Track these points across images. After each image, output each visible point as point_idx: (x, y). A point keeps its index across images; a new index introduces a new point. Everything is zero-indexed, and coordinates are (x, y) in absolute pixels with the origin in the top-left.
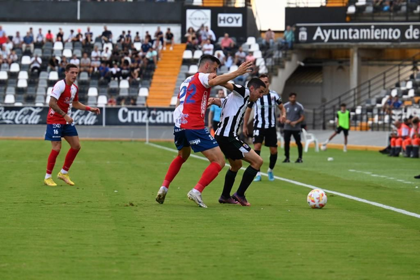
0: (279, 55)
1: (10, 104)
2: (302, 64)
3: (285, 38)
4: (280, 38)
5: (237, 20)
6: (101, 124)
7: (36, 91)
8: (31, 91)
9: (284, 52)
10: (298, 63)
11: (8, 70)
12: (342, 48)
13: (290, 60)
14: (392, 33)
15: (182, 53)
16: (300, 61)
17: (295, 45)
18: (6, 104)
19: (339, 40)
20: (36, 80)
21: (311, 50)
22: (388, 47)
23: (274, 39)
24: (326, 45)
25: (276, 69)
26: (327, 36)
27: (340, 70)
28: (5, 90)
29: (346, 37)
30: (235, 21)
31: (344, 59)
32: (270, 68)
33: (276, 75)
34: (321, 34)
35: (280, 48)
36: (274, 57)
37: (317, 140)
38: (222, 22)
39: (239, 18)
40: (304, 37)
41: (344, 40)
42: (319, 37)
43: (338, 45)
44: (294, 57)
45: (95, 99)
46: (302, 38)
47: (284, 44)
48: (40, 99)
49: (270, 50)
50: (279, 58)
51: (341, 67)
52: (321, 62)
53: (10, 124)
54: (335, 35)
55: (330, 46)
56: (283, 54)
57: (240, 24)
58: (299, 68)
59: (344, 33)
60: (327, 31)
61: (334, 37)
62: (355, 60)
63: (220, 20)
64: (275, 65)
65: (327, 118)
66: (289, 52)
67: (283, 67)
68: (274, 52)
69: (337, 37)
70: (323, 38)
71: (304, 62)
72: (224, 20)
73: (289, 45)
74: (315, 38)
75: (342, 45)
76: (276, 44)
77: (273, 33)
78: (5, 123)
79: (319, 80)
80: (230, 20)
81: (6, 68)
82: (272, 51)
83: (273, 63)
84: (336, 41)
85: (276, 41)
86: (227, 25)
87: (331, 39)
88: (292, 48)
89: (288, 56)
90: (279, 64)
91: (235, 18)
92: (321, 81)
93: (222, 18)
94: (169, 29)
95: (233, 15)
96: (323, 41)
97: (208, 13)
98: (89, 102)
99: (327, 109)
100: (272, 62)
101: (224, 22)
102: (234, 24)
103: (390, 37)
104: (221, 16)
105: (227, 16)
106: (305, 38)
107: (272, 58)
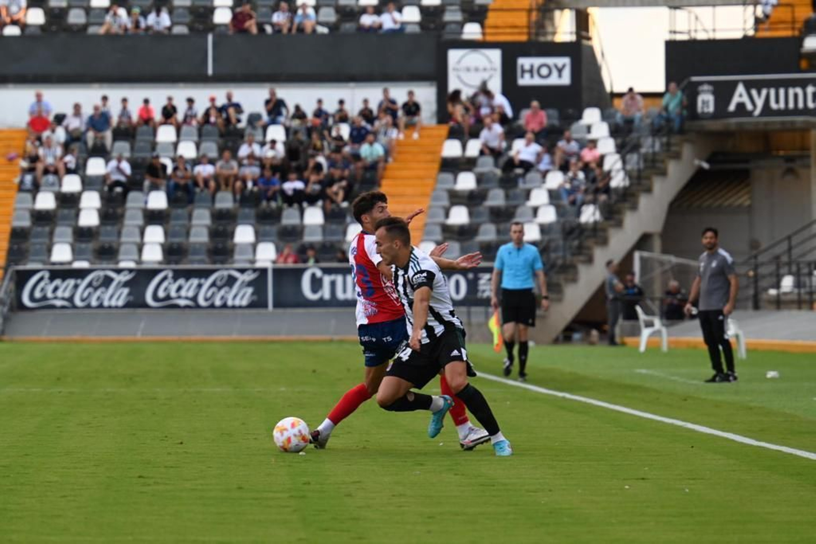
0: (653, 146)
1: (61, 264)
2: (706, 166)
3: (666, 108)
4: (655, 107)
5: (560, 71)
6: (265, 306)
7: (119, 234)
8: (108, 234)
9: (665, 140)
10: (697, 162)
11: (56, 188)
12: (791, 129)
13: (677, 156)
15: (441, 145)
16: (701, 159)
17: (688, 124)
18: (54, 264)
19: (786, 112)
20: (119, 211)
21: (726, 134)
23: (643, 112)
24: (757, 123)
25: (649, 178)
26: (760, 103)
27: (789, 178)
28: (51, 234)
29: (801, 105)
30: (555, 73)
31: (797, 153)
32: (635, 174)
33: (649, 190)
34: (745, 99)
35: (656, 131)
36: (643, 150)
37: (740, 333)
38: (527, 75)
39: (564, 66)
40: (708, 107)
41: (796, 112)
42: (741, 106)
43: (783, 123)
44: (687, 150)
45: (250, 250)
46: (703, 108)
47: (663, 122)
48: (127, 253)
49: (634, 135)
50: (654, 154)
51: (790, 171)
52: (747, 161)
53: (63, 307)
54: (777, 101)
55: (766, 124)
56: (662, 145)
57: (566, 79)
58: (700, 172)
59: (796, 96)
60: (759, 93)
61: (773, 105)
63: (523, 71)
64: (646, 168)
65: (763, 283)
66: (675, 139)
67: (663, 173)
68: (642, 140)
69: (782, 105)
70: (749, 107)
71: (708, 161)
72: (531, 71)
73: (676, 125)
74: (732, 107)
75: (792, 123)
76: (648, 121)
77: (639, 98)
78: (53, 307)
79: (743, 200)
80: (544, 71)
81: (53, 184)
82: (639, 138)
83: (642, 165)
84: (779, 113)
85: (648, 116)
86: (537, 81)
87: (767, 110)
88: (682, 131)
89: (674, 149)
90: (653, 167)
91: (556, 66)
92: (748, 203)
93: (527, 67)
94: (411, 94)
95: (550, 61)
96: (750, 114)
97: (495, 55)
98: (237, 257)
99: (762, 264)
100: (638, 163)
101: (532, 76)
102: (554, 80)
104: (524, 62)
105: (537, 61)
106: (711, 109)
107: (639, 154)
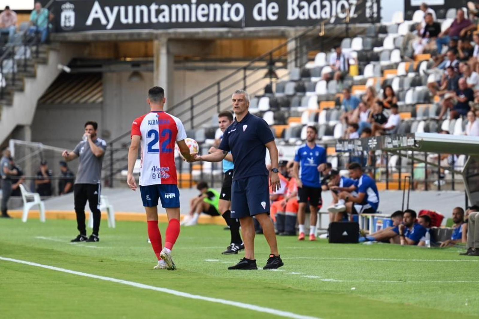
0: (25, 54)
2: (67, 70)
3: (35, 23)
4: (26, 21)
9: (34, 48)
10: (60, 67)
12: (139, 39)
13: (44, 62)
14: (229, 9)
16: (63, 64)
17: (53, 36)
19: (134, 26)
21: (85, 44)
22: (222, 36)
23: (17, 26)
24: (110, 35)
25: (21, 80)
26: (112, 18)
27: (135, 79)
29: (146, 20)
31: (141, 59)
32: (10, 76)
33: (22, 90)
34: (101, 15)
35: (27, 41)
36: (17, 57)
40: (69, 22)
41: (142, 25)
42: (97, 21)
43: (132, 35)
44: (52, 57)
46: (65, 22)
47: (33, 35)
49: (9, 45)
50: (26, 60)
51: (136, 74)
52: (100, 66)
54: (126, 17)
55: (117, 35)
56: (32, 52)
58: (63, 75)
59: (142, 12)
60: (112, 10)
61: (123, 20)
62: (163, 60)
64: (19, 71)
66: (42, 48)
67: (33, 76)
68: (16, 49)
69: (130, 20)
70: (104, 21)
71: (69, 66)
73: (43, 37)
74: (89, 22)
75: (139, 34)
76: (21, 33)
77: (14, 14)
79: (96, 97)
82: (13, 48)
83: (16, 70)
84: (128, 26)
85: (20, 30)
87: (118, 24)
88: (48, 41)
89: (41, 55)
90: (25, 71)
92: (100, 100)
96: (104, 27)
99: (117, 150)
100: (13, 67)
103: (226, 19)
106: (72, 23)
107: (13, 59)
